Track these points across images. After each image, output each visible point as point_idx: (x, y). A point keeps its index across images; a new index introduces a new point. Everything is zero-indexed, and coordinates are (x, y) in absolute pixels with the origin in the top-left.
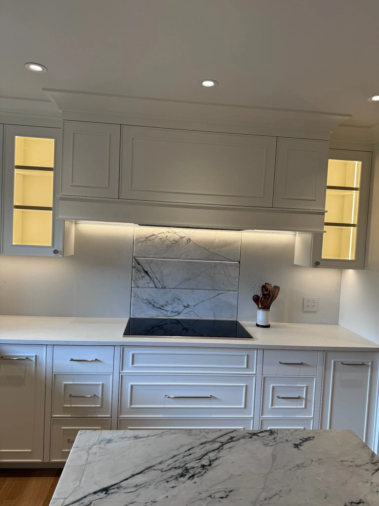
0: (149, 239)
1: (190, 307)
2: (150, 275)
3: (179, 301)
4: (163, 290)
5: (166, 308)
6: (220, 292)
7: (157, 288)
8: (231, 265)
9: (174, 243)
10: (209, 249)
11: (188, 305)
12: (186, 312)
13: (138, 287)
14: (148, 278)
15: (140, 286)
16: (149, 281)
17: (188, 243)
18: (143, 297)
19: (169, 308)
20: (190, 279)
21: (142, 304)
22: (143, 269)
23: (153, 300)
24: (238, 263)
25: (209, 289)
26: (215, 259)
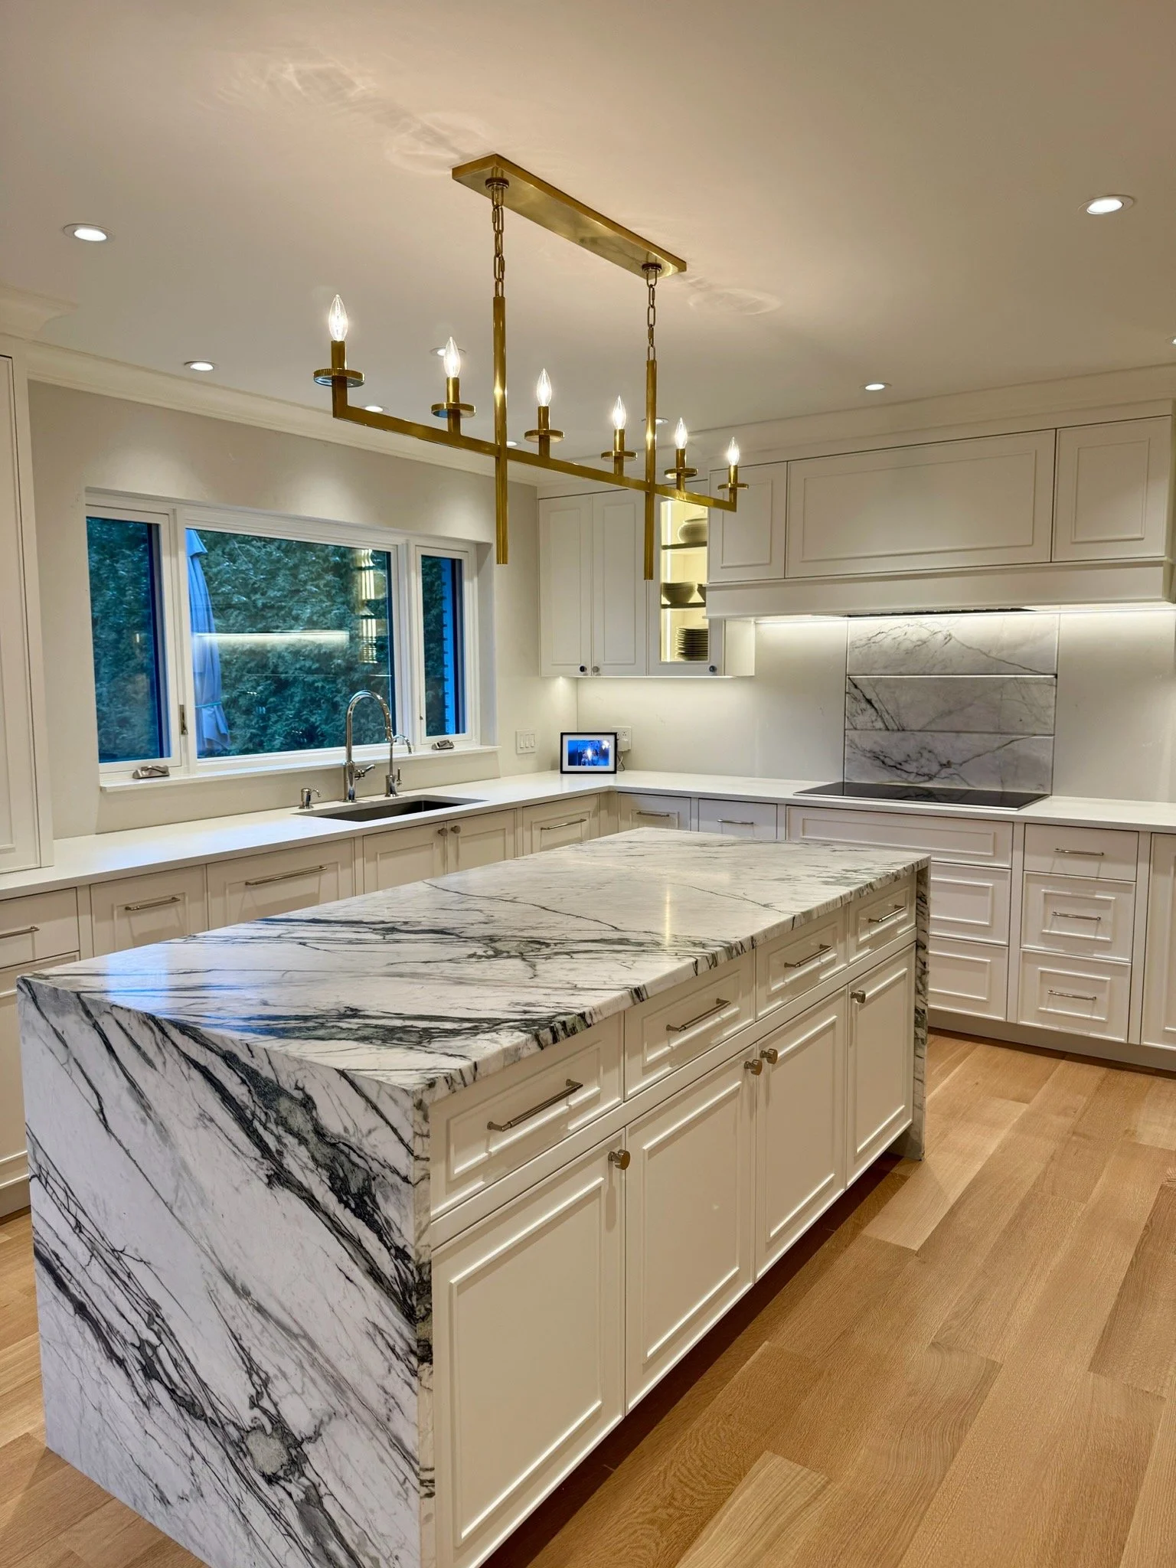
0: (872, 641)
1: (953, 766)
2: (876, 706)
3: (930, 754)
4: (900, 734)
5: (906, 767)
6: (1014, 737)
7: (888, 730)
8: (1038, 682)
9: (919, 646)
10: (989, 651)
11: (949, 762)
12: (943, 776)
13: (856, 729)
14: (871, 711)
15: (858, 727)
16: (874, 719)
17: (946, 643)
18: (864, 746)
19: (911, 767)
20: (950, 712)
21: (864, 759)
22: (864, 696)
23: (882, 752)
24: (1053, 676)
25: (992, 730)
26: (1003, 672)
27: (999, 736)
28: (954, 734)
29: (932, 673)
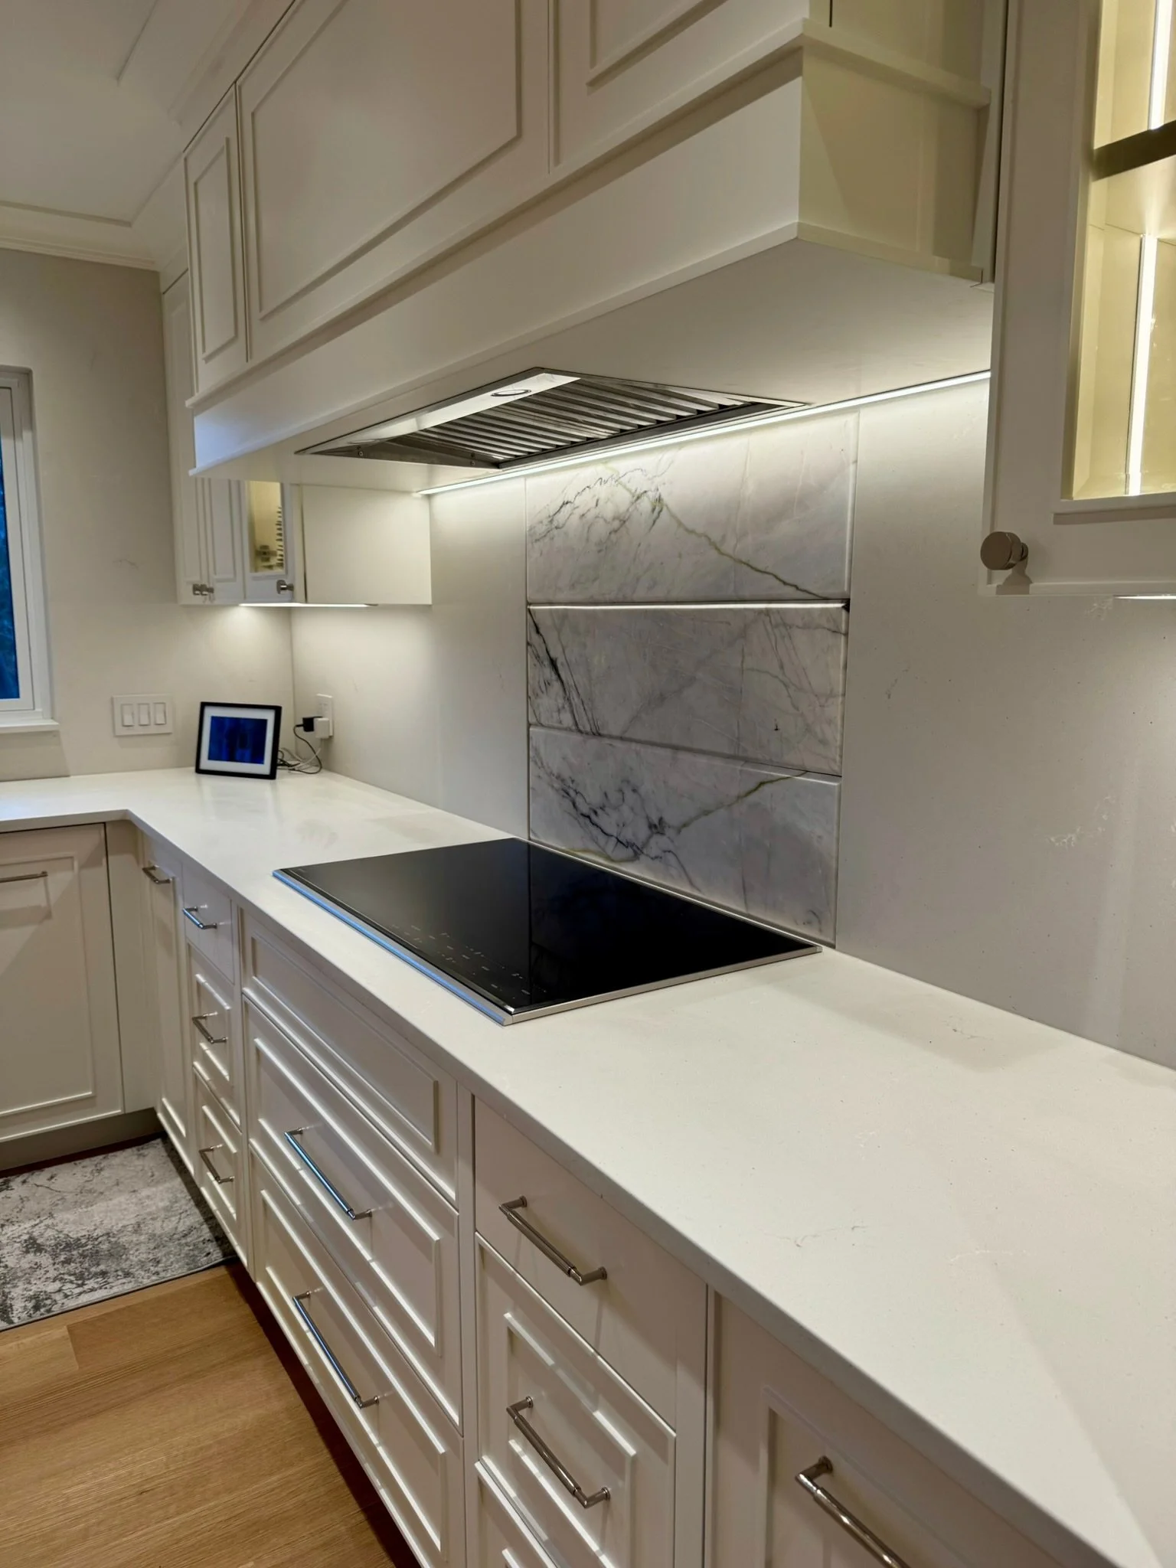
0: (555, 523)
1: (667, 831)
2: (563, 675)
3: (635, 795)
4: (596, 744)
5: (603, 821)
7: (579, 730)
8: (809, 623)
9: (615, 531)
10: (723, 538)
12: (654, 852)
13: (540, 724)
14: (559, 687)
15: (544, 721)
16: (560, 702)
17: (654, 522)
18: (552, 765)
19: (611, 823)
20: (663, 696)
21: (551, 793)
22: (548, 652)
23: (573, 781)
24: (840, 605)
25: (727, 751)
26: (747, 594)
27: (738, 766)
28: (668, 752)
29: (635, 597)
